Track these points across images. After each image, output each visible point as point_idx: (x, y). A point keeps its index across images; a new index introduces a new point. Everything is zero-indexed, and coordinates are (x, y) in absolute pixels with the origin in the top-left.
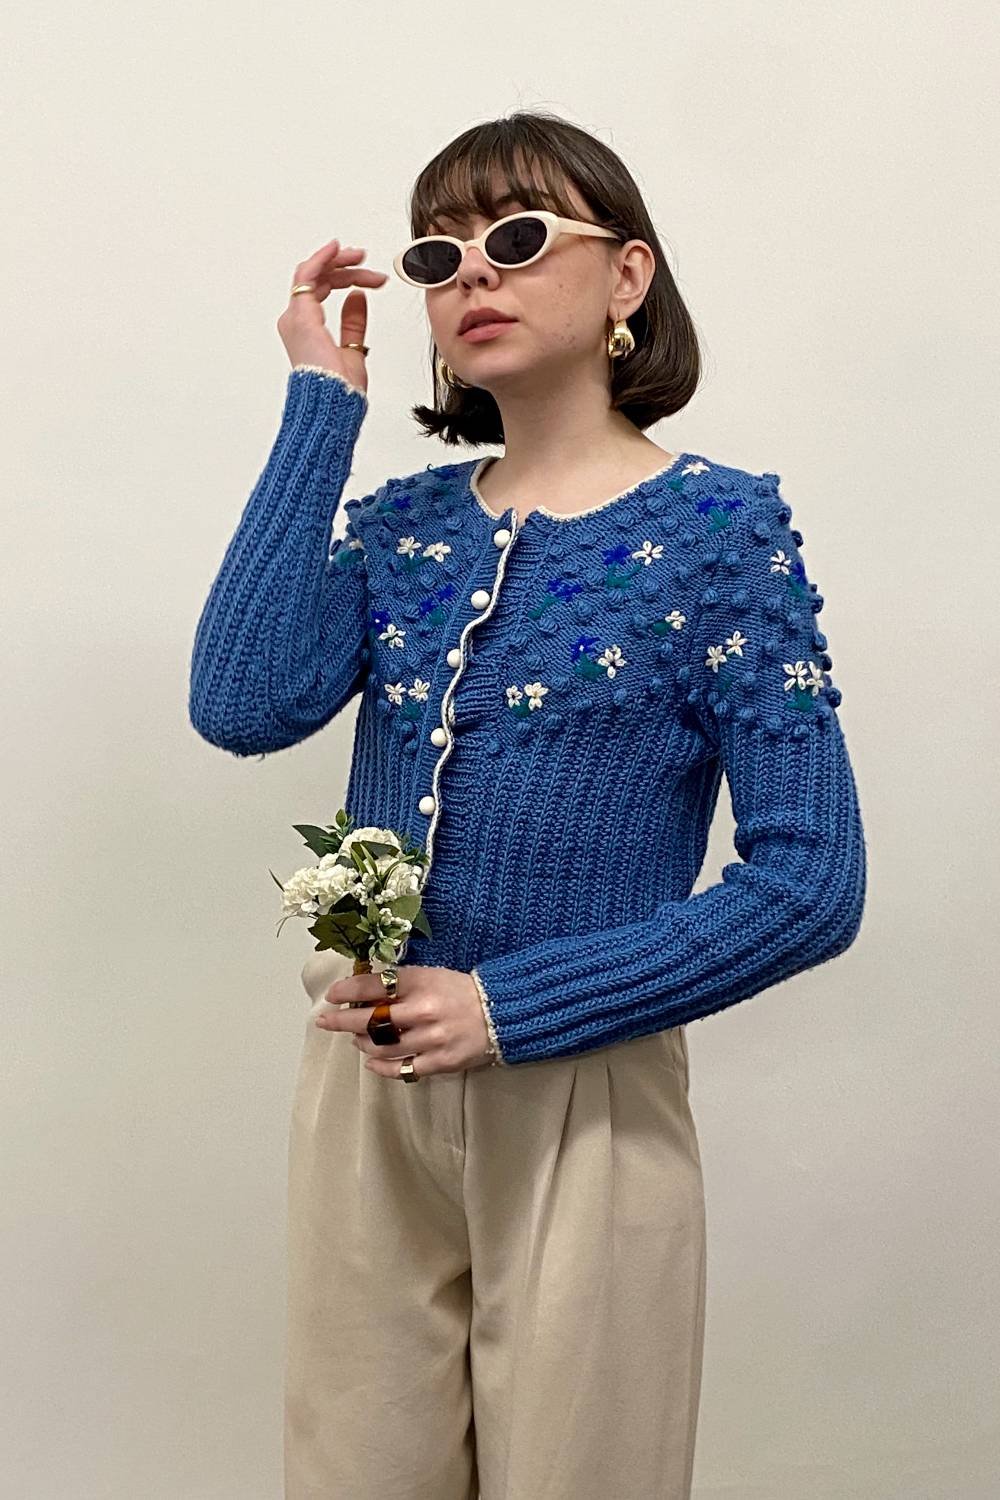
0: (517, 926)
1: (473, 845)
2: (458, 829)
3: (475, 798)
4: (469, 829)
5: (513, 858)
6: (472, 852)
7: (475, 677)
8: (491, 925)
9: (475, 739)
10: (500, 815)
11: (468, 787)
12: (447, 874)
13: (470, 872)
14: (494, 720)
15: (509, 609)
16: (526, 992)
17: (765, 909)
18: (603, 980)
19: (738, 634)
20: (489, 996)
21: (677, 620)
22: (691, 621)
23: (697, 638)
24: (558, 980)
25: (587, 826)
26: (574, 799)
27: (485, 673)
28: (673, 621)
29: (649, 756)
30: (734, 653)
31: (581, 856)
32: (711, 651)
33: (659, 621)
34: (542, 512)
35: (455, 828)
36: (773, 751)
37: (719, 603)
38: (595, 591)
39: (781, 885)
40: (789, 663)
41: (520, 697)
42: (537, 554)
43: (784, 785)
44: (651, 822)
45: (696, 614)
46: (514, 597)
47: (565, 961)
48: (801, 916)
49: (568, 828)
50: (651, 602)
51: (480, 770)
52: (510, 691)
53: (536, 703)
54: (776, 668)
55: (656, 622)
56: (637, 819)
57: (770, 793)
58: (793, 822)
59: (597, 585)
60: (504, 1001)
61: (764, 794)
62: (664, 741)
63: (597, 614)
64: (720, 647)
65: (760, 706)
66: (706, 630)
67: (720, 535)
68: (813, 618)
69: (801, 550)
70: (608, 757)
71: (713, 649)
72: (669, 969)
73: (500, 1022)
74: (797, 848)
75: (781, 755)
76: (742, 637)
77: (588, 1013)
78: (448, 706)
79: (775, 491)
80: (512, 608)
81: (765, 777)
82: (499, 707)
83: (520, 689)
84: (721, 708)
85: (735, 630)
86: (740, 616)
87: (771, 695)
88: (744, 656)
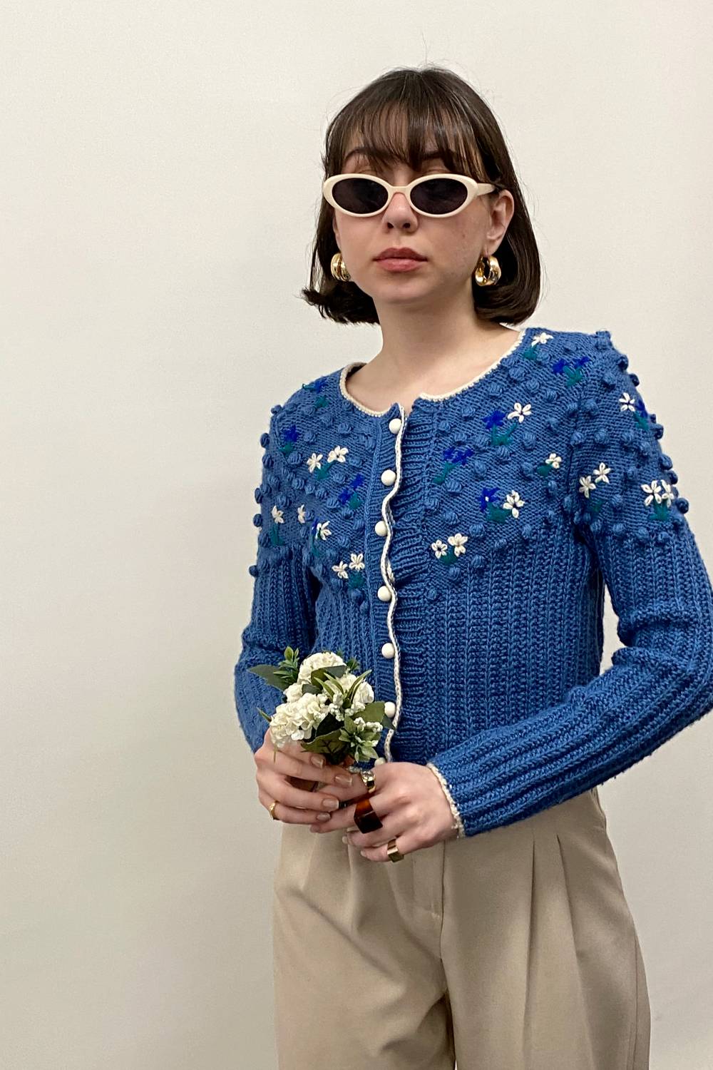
1: (434, 677)
2: (418, 666)
3: (428, 638)
4: (428, 665)
7: (402, 540)
9: (414, 590)
11: (420, 630)
12: (415, 706)
13: (435, 700)
14: (425, 571)
15: (415, 479)
17: (658, 682)
19: (602, 465)
20: (447, 781)
21: (554, 460)
22: (565, 460)
23: (573, 472)
25: (525, 645)
27: (409, 535)
28: (552, 462)
29: (557, 576)
30: (602, 481)
31: (525, 672)
32: (583, 481)
33: (541, 464)
34: (423, 398)
35: (415, 666)
36: (642, 556)
37: (585, 442)
38: (484, 451)
39: (668, 661)
40: (646, 483)
41: (446, 548)
42: (428, 432)
43: (656, 582)
44: (571, 630)
45: (568, 454)
46: (417, 469)
47: (503, 745)
48: (686, 684)
50: (532, 450)
51: (426, 614)
52: (434, 546)
53: (458, 551)
54: (637, 489)
55: (538, 466)
56: (560, 631)
57: (645, 589)
58: (668, 610)
59: (485, 446)
60: (460, 783)
61: (640, 591)
62: (565, 561)
63: (490, 469)
64: (589, 477)
65: (627, 520)
66: (577, 465)
67: (576, 388)
68: (657, 443)
69: (638, 388)
70: (528, 584)
71: (584, 479)
73: (460, 800)
74: (674, 631)
75: (650, 558)
76: (607, 467)
78: (386, 567)
79: (611, 344)
80: (417, 479)
82: (428, 560)
83: (445, 541)
84: (596, 527)
85: (600, 462)
86: (603, 451)
87: (635, 511)
88: (610, 482)
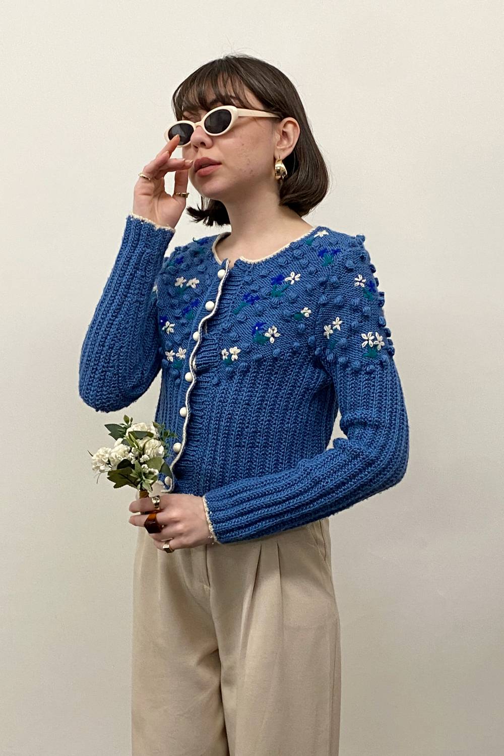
0: (227, 472)
1: (206, 431)
2: (200, 423)
3: (207, 407)
4: (204, 423)
5: (225, 437)
6: (206, 435)
7: (206, 345)
8: (214, 472)
9: (207, 377)
10: (218, 415)
11: (203, 401)
12: (194, 446)
13: (204, 445)
14: (216, 367)
15: (224, 310)
16: (229, 506)
18: (267, 500)
19: (338, 318)
20: (209, 509)
21: (306, 312)
22: (314, 312)
23: (318, 321)
24: (245, 500)
25: (263, 420)
26: (255, 406)
27: (211, 343)
28: (304, 313)
29: (295, 383)
30: (336, 329)
31: (260, 436)
32: (326, 328)
33: (298, 313)
34: (242, 260)
35: (197, 423)
36: (356, 379)
37: (328, 303)
38: (266, 298)
40: (364, 333)
41: (228, 355)
42: (239, 281)
43: (362, 397)
44: (298, 417)
45: (317, 309)
46: (227, 303)
47: (249, 490)
48: (370, 465)
49: (252, 421)
50: (293, 303)
51: (209, 393)
52: (222, 352)
53: (235, 357)
54: (358, 336)
55: (296, 314)
56: (290, 416)
57: (355, 400)
58: (366, 416)
59: (267, 295)
60: (217, 511)
61: (352, 401)
62: (303, 375)
63: (266, 310)
64: (330, 326)
65: (350, 356)
66: (322, 317)
67: (328, 268)
70: (273, 384)
71: (327, 327)
72: (301, 493)
73: (214, 522)
74: (368, 429)
75: (361, 381)
76: (340, 320)
77: (260, 517)
78: (193, 361)
80: (226, 309)
81: (353, 392)
82: (219, 360)
83: (228, 350)
84: (330, 357)
85: (337, 317)
86: (339, 309)
87: (356, 350)
88: (341, 330)
